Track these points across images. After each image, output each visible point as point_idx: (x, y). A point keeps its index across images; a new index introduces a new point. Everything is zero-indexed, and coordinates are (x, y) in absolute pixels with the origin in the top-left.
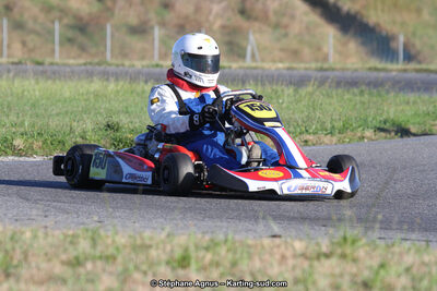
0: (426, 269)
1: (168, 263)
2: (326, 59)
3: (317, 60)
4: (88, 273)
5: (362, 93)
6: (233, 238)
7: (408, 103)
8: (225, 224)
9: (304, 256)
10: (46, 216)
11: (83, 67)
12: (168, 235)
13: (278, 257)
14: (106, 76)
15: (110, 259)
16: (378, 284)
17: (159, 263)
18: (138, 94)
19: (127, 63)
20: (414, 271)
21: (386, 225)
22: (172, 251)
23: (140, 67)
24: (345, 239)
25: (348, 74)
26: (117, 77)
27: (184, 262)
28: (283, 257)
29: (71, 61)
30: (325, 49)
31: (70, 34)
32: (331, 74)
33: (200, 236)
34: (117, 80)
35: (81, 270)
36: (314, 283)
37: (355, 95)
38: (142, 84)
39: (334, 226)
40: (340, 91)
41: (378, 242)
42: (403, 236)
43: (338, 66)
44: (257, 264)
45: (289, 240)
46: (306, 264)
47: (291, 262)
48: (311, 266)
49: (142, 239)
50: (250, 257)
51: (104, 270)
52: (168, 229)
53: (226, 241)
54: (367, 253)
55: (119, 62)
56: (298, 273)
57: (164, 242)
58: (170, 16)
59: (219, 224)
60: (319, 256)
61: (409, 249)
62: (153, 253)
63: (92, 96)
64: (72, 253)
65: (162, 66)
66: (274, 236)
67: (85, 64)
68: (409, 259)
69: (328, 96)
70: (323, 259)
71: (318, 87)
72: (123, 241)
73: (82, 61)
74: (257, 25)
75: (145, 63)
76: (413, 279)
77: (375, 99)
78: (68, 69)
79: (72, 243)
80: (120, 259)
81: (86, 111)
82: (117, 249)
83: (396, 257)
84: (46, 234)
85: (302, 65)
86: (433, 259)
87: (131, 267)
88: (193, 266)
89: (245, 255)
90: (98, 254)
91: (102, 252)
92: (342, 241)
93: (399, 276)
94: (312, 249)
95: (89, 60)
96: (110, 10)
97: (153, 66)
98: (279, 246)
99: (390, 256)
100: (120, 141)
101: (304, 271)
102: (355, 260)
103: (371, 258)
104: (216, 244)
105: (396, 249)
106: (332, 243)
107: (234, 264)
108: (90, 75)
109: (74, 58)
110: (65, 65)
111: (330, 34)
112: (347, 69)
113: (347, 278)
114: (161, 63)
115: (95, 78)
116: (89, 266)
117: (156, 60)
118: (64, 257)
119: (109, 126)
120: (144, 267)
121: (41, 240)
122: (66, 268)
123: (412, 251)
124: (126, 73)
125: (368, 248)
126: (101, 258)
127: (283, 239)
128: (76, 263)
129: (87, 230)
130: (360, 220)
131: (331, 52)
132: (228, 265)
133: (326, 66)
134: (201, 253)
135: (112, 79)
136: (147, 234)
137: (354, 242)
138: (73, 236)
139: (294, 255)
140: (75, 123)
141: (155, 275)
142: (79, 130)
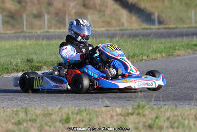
0: (177, 118)
1: (60, 121)
2: (123, 25)
3: (119, 26)
4: (25, 128)
5: (140, 40)
6: (89, 108)
7: (161, 43)
8: (84, 102)
9: (121, 114)
10: (3, 103)
11: (14, 34)
12: (59, 109)
13: (109, 116)
14: (25, 37)
15: (33, 120)
16: (155, 126)
17: (56, 121)
18: (40, 45)
19: (34, 31)
20: (171, 119)
21: (157, 99)
22: (62, 115)
23: (40, 33)
24: (139, 106)
25: (134, 31)
26: (30, 38)
27: (67, 120)
28: (112, 116)
29: (9, 32)
30: (122, 21)
31: (7, 19)
32: (126, 32)
33: (74, 108)
35: (21, 126)
37: (137, 41)
38: (41, 40)
39: (134, 101)
40: (130, 39)
41: (154, 106)
42: (164, 103)
43: (129, 28)
44: (101, 119)
46: (122, 118)
47: (115, 118)
48: (125, 119)
49: (48, 111)
50: (97, 116)
52: (59, 106)
53: (86, 110)
54: (149, 112)
55: (30, 31)
56: (119, 123)
57: (57, 112)
58: (52, 9)
59: (81, 102)
60: (128, 114)
61: (168, 109)
62: (53, 117)
63: (19, 47)
64: (16, 119)
65: (49, 32)
66: (107, 106)
67: (15, 33)
68: (168, 114)
69: (126, 41)
70: (130, 116)
71: (121, 38)
72: (39, 112)
73: (13, 31)
74: (91, 11)
75: (42, 31)
76: (171, 123)
77: (146, 42)
78: (7, 35)
79: (16, 114)
80: (38, 120)
81: (17, 54)
83: (162, 114)
84: (4, 111)
85: (113, 28)
86: (179, 113)
87: (44, 124)
88: (72, 122)
89: (95, 116)
90: (28, 119)
91: (30, 117)
92: (138, 107)
93: (165, 121)
94: (124, 111)
95: (16, 31)
96: (24, 8)
97: (45, 32)
98: (109, 111)
99: (160, 113)
100: (33, 67)
101: (122, 122)
102: (144, 115)
103: (151, 114)
104: (82, 111)
105: (162, 109)
106: (133, 108)
107: (90, 120)
108: (18, 38)
109: (10, 30)
110: (6, 34)
111: (124, 14)
112: (133, 29)
113: (141, 124)
114: (49, 30)
115: (20, 39)
116: (25, 124)
117: (46, 29)
118: (13, 121)
119: (28, 60)
120: (50, 124)
121: (2, 114)
122: (14, 126)
123: (169, 110)
124: (34, 36)
125: (149, 110)
126: (30, 120)
127: (111, 107)
128: (19, 123)
129: (23, 108)
130: (145, 97)
131: (125, 22)
132: (87, 120)
133: (123, 28)
134: (75, 116)
135: (28, 39)
136: (50, 108)
137: (143, 107)
138: (16, 111)
139: (117, 115)
140: (12, 60)
141: (54, 127)
142: (14, 63)
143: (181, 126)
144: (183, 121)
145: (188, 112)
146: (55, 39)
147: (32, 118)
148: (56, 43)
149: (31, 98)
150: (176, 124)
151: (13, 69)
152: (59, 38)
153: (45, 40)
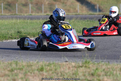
0: (109, 70)
1: (37, 70)
2: (77, 11)
3: (75, 12)
4: (15, 73)
5: (88, 21)
6: (55, 62)
8: (52, 59)
9: (75, 67)
10: (2, 58)
11: (10, 16)
12: (37, 62)
13: (68, 67)
14: (17, 18)
15: (21, 69)
16: (96, 74)
17: (35, 70)
18: (26, 23)
19: (22, 14)
20: (106, 70)
21: (97, 58)
22: (38, 66)
23: (26, 15)
24: (86, 62)
25: (84, 16)
26: (20, 18)
27: (42, 70)
29: (7, 14)
30: (77, 9)
31: (6, 6)
32: (79, 16)
33: (46, 62)
34: (20, 19)
35: (13, 73)
36: (78, 74)
37: (86, 22)
38: (27, 20)
39: (83, 58)
40: (82, 21)
41: (95, 62)
42: (101, 61)
43: (81, 14)
44: (62, 70)
45: (70, 62)
46: (76, 69)
47: (71, 69)
48: (77, 70)
49: (30, 63)
50: (60, 68)
51: (20, 72)
52: (37, 61)
53: (53, 63)
54: (92, 66)
55: (20, 14)
56: (74, 72)
57: (36, 64)
58: (33, 1)
59: (50, 58)
60: (79, 67)
61: (104, 64)
62: (33, 67)
63: (13, 24)
64: (10, 68)
65: (32, 15)
66: (66, 62)
67: (11, 15)
68: (104, 67)
69: (79, 22)
71: (76, 19)
72: (24, 64)
73: (10, 14)
74: (58, 3)
75: (27, 14)
76: (105, 73)
77: (91, 23)
79: (10, 65)
80: (24, 69)
81: (12, 28)
82: (23, 66)
83: (100, 67)
84: (3, 63)
85: (71, 14)
86: (111, 67)
87: (27, 71)
88: (44, 71)
89: (59, 67)
90: (18, 68)
93: (102, 72)
94: (77, 65)
95: (12, 14)
97: (30, 15)
98: (68, 64)
99: (98, 66)
100: (22, 36)
101: (75, 71)
102: (89, 68)
103: (94, 67)
104: (51, 64)
105: (100, 64)
106: (83, 63)
107: (56, 70)
108: (12, 18)
109: (8, 13)
110: (5, 15)
111: (78, 5)
112: (83, 15)
113: (87, 73)
114: (32, 14)
115: (14, 19)
116: (16, 71)
117: (30, 13)
118: (8, 69)
119: (18, 32)
120: (31, 71)
121: (2, 64)
122: (9, 72)
124: (22, 17)
125: (92, 64)
126: (19, 69)
127: (69, 62)
128: (12, 70)
129: (14, 61)
130: (90, 57)
131: (79, 10)
132: (54, 70)
133: (77, 14)
134: (47, 67)
135: (19, 19)
136: (31, 62)
137: (89, 63)
138: (11, 63)
139: (72, 67)
140: (9, 32)
141: (34, 73)
142: (10, 33)
143: (112, 75)
144: (113, 71)
145: (116, 66)
146: (36, 19)
147: (20, 68)
148: (36, 22)
149: (20, 56)
150: (109, 74)
151: (9, 37)
152: (38, 19)
153: (29, 20)
